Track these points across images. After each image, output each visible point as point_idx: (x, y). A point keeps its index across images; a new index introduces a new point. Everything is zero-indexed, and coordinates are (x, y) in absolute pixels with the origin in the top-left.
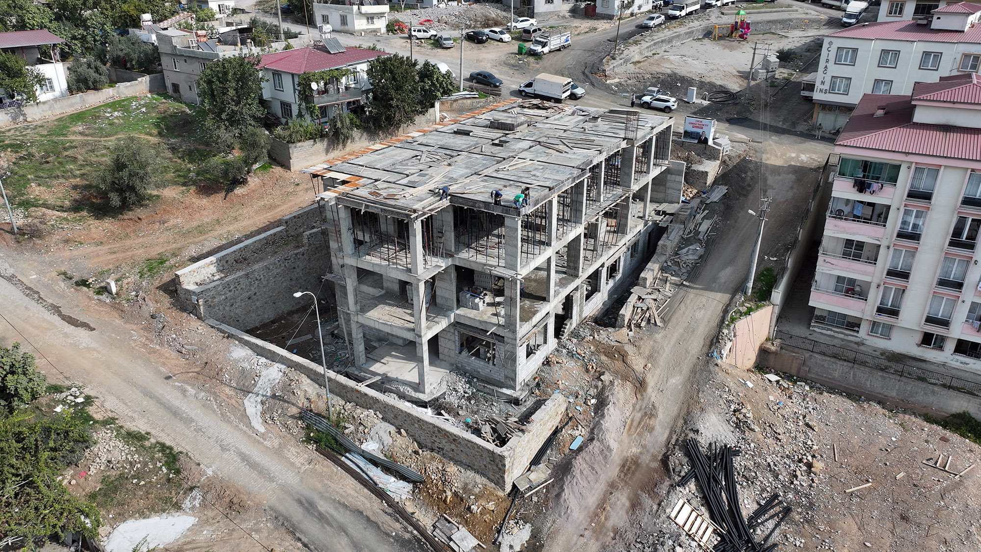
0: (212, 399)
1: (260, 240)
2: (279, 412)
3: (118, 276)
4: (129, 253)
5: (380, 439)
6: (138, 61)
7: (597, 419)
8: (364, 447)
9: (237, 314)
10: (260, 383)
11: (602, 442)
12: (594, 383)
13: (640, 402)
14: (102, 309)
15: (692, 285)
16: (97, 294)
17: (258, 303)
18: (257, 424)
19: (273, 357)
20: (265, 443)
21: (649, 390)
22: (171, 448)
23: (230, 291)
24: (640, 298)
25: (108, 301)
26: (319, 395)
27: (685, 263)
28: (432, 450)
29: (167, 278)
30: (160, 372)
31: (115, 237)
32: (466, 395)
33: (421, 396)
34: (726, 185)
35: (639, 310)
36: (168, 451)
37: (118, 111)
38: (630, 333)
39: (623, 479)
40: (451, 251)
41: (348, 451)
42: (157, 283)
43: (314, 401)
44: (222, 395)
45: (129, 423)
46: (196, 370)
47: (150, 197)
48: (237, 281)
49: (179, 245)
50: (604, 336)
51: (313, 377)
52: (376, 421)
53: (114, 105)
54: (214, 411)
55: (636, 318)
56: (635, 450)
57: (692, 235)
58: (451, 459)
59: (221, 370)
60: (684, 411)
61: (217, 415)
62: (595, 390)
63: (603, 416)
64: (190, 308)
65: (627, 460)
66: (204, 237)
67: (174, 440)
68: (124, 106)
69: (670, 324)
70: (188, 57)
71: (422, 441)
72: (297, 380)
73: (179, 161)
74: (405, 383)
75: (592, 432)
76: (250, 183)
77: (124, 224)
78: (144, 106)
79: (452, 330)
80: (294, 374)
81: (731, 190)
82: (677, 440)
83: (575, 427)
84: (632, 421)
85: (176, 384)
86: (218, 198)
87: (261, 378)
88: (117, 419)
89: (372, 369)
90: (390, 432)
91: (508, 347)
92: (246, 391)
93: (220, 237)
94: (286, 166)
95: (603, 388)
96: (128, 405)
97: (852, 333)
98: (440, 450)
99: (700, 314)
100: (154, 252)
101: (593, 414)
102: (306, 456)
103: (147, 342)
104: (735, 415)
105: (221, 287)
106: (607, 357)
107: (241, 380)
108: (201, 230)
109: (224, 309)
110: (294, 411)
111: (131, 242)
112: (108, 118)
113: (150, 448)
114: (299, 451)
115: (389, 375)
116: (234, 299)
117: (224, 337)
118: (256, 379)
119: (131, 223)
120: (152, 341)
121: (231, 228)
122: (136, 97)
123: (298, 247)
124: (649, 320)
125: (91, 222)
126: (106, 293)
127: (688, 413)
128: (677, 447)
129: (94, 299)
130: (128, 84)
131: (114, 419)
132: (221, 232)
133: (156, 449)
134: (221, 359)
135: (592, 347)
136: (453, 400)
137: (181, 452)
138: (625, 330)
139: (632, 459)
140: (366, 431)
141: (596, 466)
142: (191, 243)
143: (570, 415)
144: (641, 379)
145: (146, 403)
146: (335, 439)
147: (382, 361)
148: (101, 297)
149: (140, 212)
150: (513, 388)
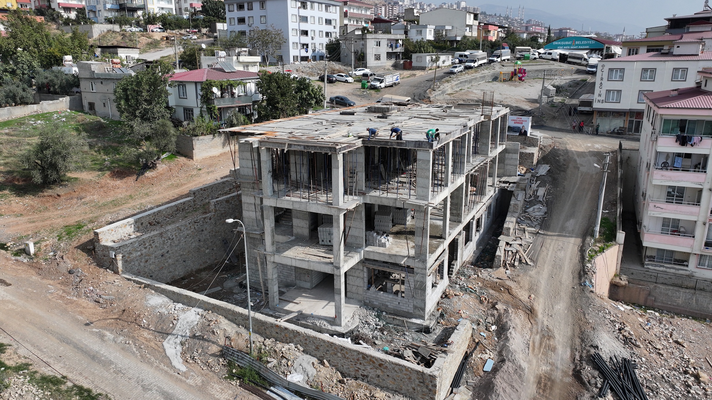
0: (131, 342)
1: (171, 207)
2: (200, 351)
3: (37, 240)
4: (48, 222)
5: (304, 371)
6: (60, 86)
7: (502, 343)
8: (289, 378)
9: (150, 270)
10: (178, 325)
11: (513, 362)
12: (490, 312)
13: (535, 326)
14: (19, 268)
15: (545, 232)
16: (15, 255)
17: (170, 261)
18: (178, 363)
19: (190, 303)
20: (188, 381)
21: (540, 316)
22: (89, 391)
23: (145, 248)
24: (507, 244)
25: (25, 261)
26: (238, 334)
27: (534, 218)
28: (356, 378)
29: (84, 239)
30: (77, 320)
31: (34, 210)
32: (379, 327)
33: (338, 329)
34: (547, 164)
35: (510, 253)
36: (86, 394)
37: (42, 120)
38: (507, 271)
39: (543, 395)
40: (362, 190)
41: (273, 384)
42: (75, 244)
43: (234, 339)
44: (140, 339)
45: (43, 368)
46: (114, 317)
47: (69, 180)
48: (152, 240)
49: (95, 215)
50: (487, 275)
51: (230, 317)
52: (298, 354)
53: (38, 116)
54: (134, 353)
55: (509, 259)
56: (545, 368)
57: (532, 198)
58: (377, 386)
59: (139, 316)
60: (577, 331)
61: (137, 357)
62: (493, 318)
63: (507, 339)
64: (107, 264)
65: (541, 378)
66: (119, 208)
67: (93, 382)
68: (46, 117)
69: (538, 263)
70: (103, 79)
71: (345, 370)
72: (216, 321)
73: (95, 154)
74: (320, 318)
75: (500, 353)
76: (158, 168)
77: (44, 199)
78: (64, 117)
79: (361, 268)
80: (211, 316)
81: (552, 167)
82: (581, 357)
83: (483, 351)
84: (534, 342)
85: (94, 330)
86: (131, 180)
87: (180, 321)
88: (31, 365)
89: (286, 308)
90: (313, 364)
91: (418, 277)
92: (165, 334)
93: (134, 207)
94: (189, 155)
95: (500, 316)
96: (43, 352)
97: (682, 267)
98: (364, 377)
99: (561, 254)
100: (72, 221)
101: (496, 339)
102: (230, 392)
103: (64, 295)
104: (621, 333)
105: (137, 244)
106: (495, 290)
107: (158, 325)
108: (115, 203)
109: (139, 265)
110: (214, 349)
111: (50, 213)
112: (32, 124)
113: (67, 391)
114: (223, 387)
115: (304, 312)
116: (149, 255)
117: (140, 287)
118: (175, 322)
119: (51, 199)
120: (68, 294)
121: (143, 201)
122: (57, 111)
123: (206, 213)
124: (520, 261)
125: (12, 199)
126: (24, 255)
127: (582, 332)
128: (584, 362)
129: (11, 260)
130: (51, 102)
131: (27, 365)
132: (134, 204)
133: (73, 393)
134: (139, 306)
135: (480, 283)
136: (366, 331)
137: (100, 394)
138: (502, 269)
139: (545, 376)
140: (289, 363)
141: (514, 384)
142: (107, 213)
143: (477, 341)
144: (530, 307)
145: (62, 348)
146: (258, 374)
147: (295, 301)
148: (18, 258)
149: (59, 190)
150: (422, 318)
